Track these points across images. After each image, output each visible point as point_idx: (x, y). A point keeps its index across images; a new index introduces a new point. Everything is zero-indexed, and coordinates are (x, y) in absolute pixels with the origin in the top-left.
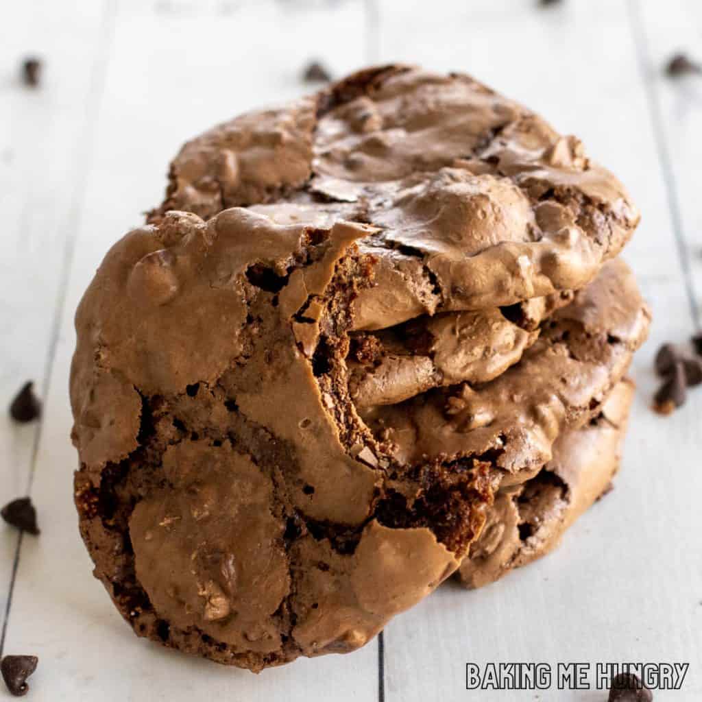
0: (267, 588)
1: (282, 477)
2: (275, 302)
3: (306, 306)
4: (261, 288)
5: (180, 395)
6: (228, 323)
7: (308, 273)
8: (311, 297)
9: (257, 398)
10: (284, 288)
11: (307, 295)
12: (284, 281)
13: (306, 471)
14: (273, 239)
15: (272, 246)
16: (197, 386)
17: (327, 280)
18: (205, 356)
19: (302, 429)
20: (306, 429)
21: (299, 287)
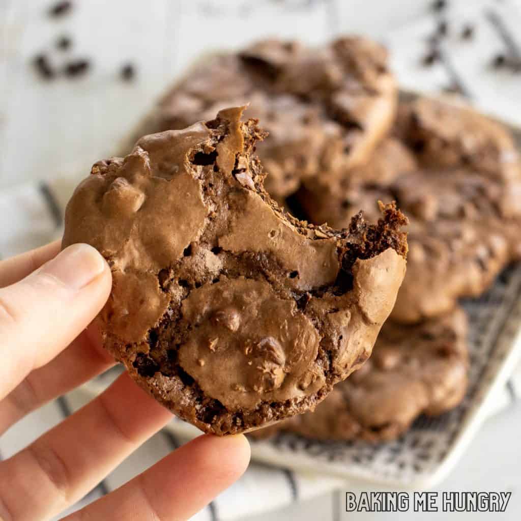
0: (307, 343)
1: (274, 276)
2: (216, 169)
3: (237, 162)
4: (202, 165)
5: (182, 259)
6: (193, 196)
7: (226, 142)
8: (236, 155)
9: (232, 236)
10: (217, 158)
11: (235, 155)
12: (215, 154)
13: (287, 263)
14: (190, 135)
15: (193, 139)
16: (190, 247)
17: (241, 141)
18: (189, 224)
19: (272, 238)
20: (274, 237)
21: (226, 153)
